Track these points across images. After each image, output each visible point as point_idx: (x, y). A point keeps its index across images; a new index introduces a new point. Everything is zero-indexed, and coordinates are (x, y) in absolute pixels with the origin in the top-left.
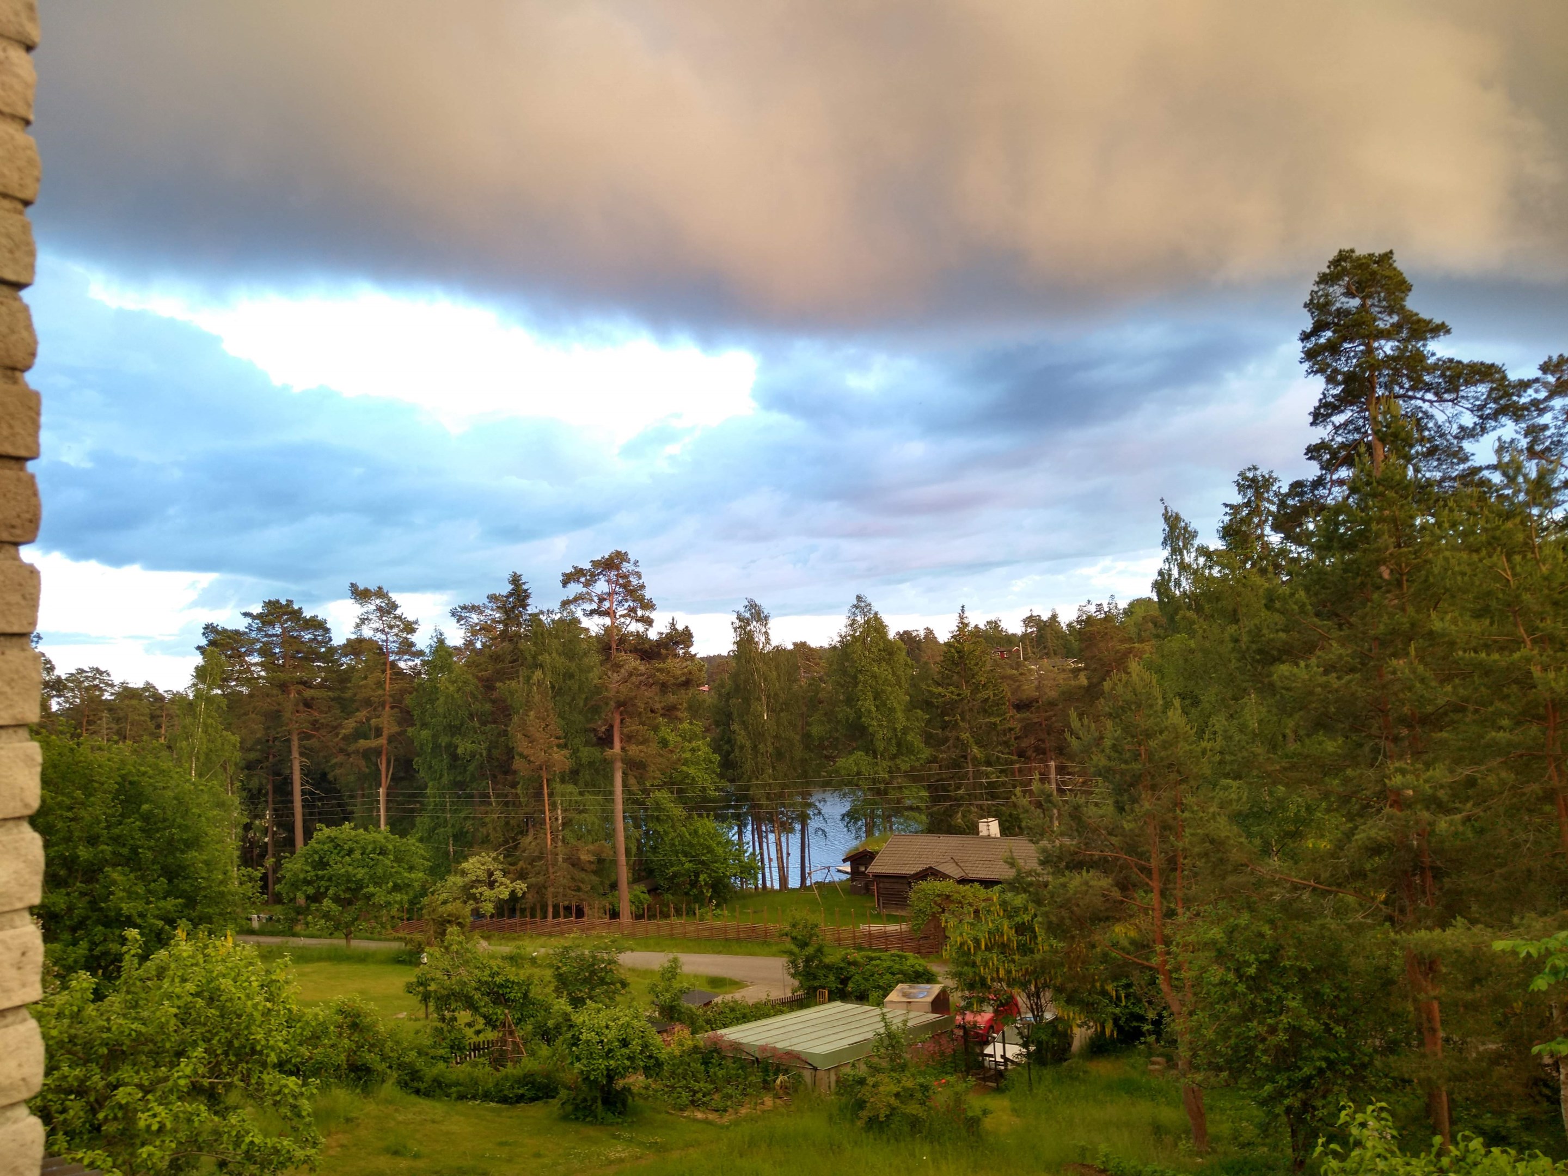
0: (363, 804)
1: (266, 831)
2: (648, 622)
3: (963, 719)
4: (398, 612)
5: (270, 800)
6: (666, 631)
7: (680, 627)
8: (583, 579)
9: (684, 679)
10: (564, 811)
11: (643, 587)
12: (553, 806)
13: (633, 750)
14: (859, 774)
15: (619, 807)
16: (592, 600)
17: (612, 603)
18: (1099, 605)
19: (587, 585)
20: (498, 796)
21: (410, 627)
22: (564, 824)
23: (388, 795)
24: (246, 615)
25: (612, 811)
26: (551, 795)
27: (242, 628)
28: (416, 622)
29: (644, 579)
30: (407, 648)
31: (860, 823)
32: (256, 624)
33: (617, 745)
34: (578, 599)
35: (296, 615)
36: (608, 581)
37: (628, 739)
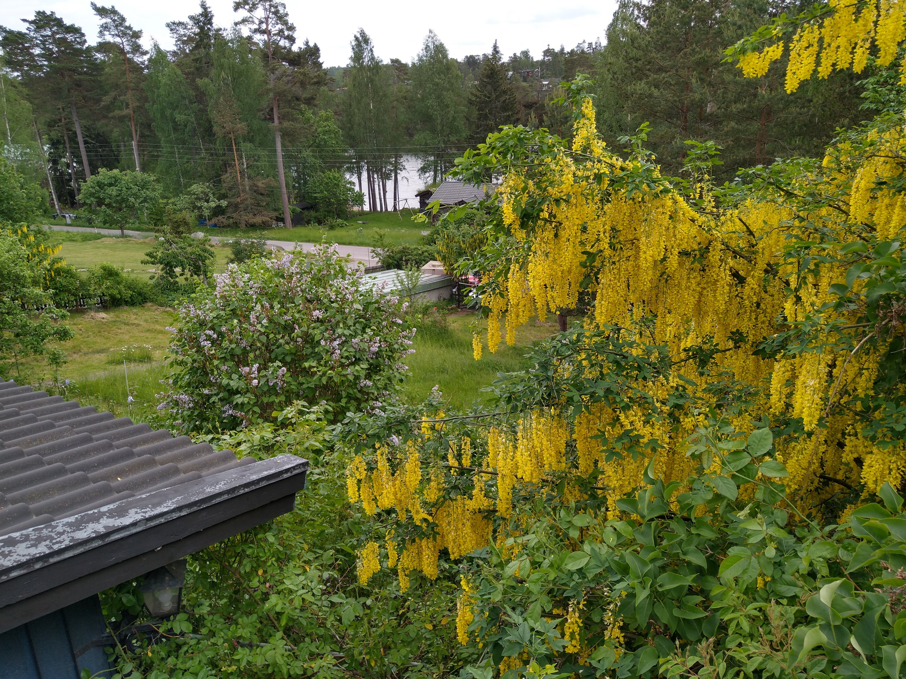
0: (125, 151)
1: (68, 166)
2: (292, 40)
3: (490, 114)
4: (127, 24)
5: (68, 146)
6: (303, 47)
7: (311, 44)
8: (247, 7)
9: (315, 80)
10: (247, 160)
11: (287, 15)
12: (241, 157)
13: (286, 124)
14: (426, 144)
15: (280, 159)
16: (253, 22)
17: (267, 25)
18: (590, 44)
19: (250, 11)
20: (206, 150)
21: (137, 35)
22: (247, 168)
23: (139, 146)
24: (24, 20)
25: (276, 162)
26: (237, 150)
27: (24, 31)
28: (141, 32)
29: (288, 10)
30: (137, 49)
31: (427, 174)
32: (32, 27)
33: (276, 121)
34: (244, 21)
35: (59, 22)
36: (265, 9)
37: (283, 118)
